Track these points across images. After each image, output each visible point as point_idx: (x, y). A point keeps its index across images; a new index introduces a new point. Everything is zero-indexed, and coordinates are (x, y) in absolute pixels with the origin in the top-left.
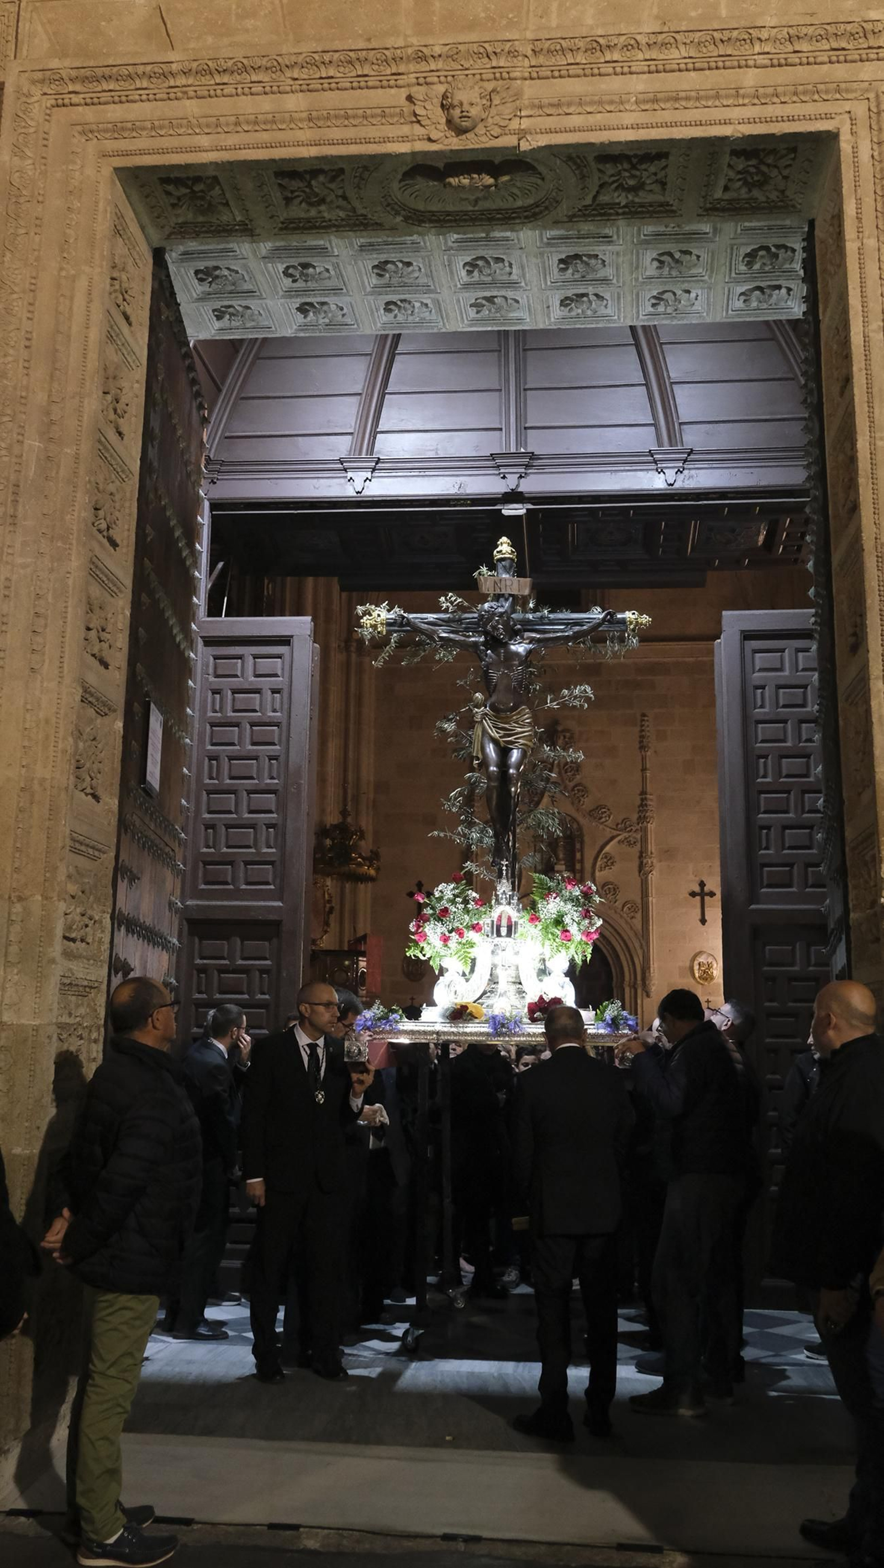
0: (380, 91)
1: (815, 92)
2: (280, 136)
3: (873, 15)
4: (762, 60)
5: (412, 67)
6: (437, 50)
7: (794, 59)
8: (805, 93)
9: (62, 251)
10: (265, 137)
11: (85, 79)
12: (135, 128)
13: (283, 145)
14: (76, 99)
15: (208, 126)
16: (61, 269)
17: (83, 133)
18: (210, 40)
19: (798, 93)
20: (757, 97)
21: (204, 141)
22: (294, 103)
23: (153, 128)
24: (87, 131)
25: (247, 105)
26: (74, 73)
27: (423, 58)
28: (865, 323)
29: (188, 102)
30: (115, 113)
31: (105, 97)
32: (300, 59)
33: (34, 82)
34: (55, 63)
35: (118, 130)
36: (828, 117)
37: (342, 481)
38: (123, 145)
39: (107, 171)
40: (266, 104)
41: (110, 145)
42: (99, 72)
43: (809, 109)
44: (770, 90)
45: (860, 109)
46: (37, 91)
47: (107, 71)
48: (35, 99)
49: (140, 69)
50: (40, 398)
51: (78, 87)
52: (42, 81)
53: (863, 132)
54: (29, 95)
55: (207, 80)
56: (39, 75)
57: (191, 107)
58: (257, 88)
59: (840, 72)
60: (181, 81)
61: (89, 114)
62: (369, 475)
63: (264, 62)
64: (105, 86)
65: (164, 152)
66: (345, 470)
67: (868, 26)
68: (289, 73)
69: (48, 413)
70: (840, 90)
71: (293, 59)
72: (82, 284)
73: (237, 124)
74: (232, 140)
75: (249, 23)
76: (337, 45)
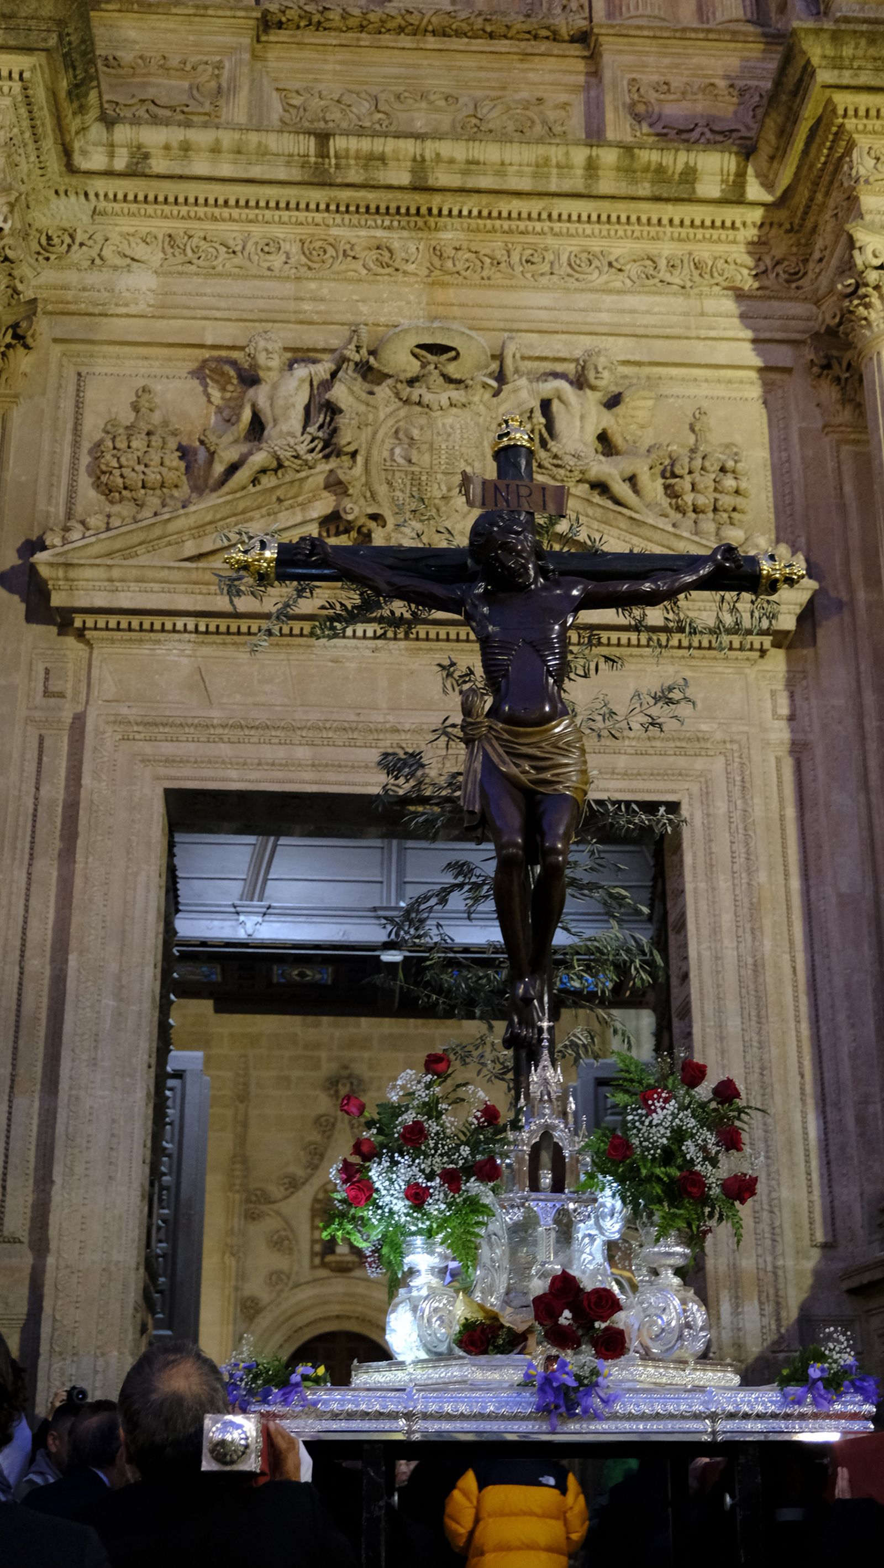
0: (365, 750)
1: (663, 775)
2: (291, 775)
3: (704, 727)
4: (629, 750)
5: (388, 735)
6: (407, 727)
7: (651, 751)
8: (658, 774)
9: (128, 853)
10: (280, 775)
11: (146, 724)
12: (183, 761)
13: (291, 782)
14: (137, 737)
15: (237, 764)
16: (128, 867)
17: (143, 761)
18: (238, 698)
19: (654, 774)
20: (626, 775)
21: (233, 774)
22: (302, 753)
23: (196, 762)
24: (145, 761)
25: (268, 752)
26: (139, 719)
27: (398, 731)
28: (699, 943)
29: (222, 745)
30: (168, 749)
31: (160, 737)
32: (309, 724)
33: (108, 723)
34: (124, 711)
35: (169, 761)
36: (673, 792)
37: (234, 923)
38: (172, 772)
39: (160, 792)
40: (280, 753)
41: (162, 771)
42: (158, 720)
43: (661, 785)
44: (635, 772)
45: (695, 789)
46: (109, 729)
47: (165, 721)
48: (108, 735)
49: (190, 721)
50: (113, 967)
51: (140, 728)
52: (115, 722)
53: (697, 804)
54: (104, 733)
55: (239, 732)
56: (112, 718)
57: (225, 750)
58: (276, 740)
59: (682, 762)
60: (220, 731)
61: (148, 748)
62: (260, 919)
63: (282, 724)
64: (161, 730)
65: (203, 779)
66: (238, 913)
67: (700, 735)
68: (299, 733)
69: (119, 979)
70: (682, 775)
71: (304, 724)
72: (142, 878)
73: (259, 764)
74: (254, 775)
75: (267, 688)
76: (335, 716)
